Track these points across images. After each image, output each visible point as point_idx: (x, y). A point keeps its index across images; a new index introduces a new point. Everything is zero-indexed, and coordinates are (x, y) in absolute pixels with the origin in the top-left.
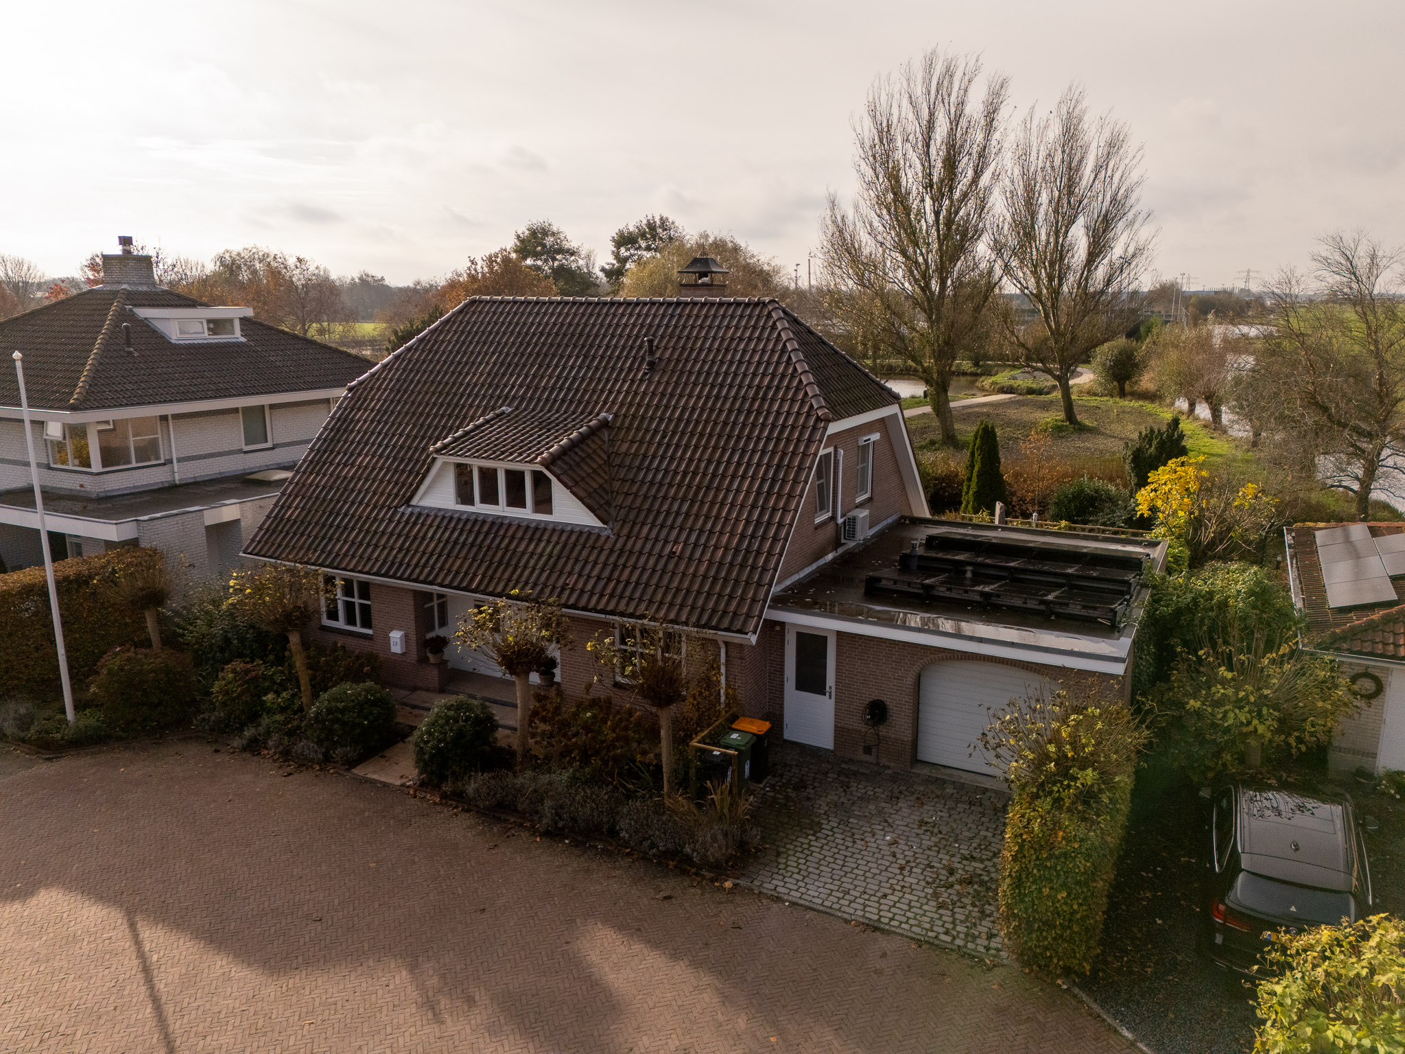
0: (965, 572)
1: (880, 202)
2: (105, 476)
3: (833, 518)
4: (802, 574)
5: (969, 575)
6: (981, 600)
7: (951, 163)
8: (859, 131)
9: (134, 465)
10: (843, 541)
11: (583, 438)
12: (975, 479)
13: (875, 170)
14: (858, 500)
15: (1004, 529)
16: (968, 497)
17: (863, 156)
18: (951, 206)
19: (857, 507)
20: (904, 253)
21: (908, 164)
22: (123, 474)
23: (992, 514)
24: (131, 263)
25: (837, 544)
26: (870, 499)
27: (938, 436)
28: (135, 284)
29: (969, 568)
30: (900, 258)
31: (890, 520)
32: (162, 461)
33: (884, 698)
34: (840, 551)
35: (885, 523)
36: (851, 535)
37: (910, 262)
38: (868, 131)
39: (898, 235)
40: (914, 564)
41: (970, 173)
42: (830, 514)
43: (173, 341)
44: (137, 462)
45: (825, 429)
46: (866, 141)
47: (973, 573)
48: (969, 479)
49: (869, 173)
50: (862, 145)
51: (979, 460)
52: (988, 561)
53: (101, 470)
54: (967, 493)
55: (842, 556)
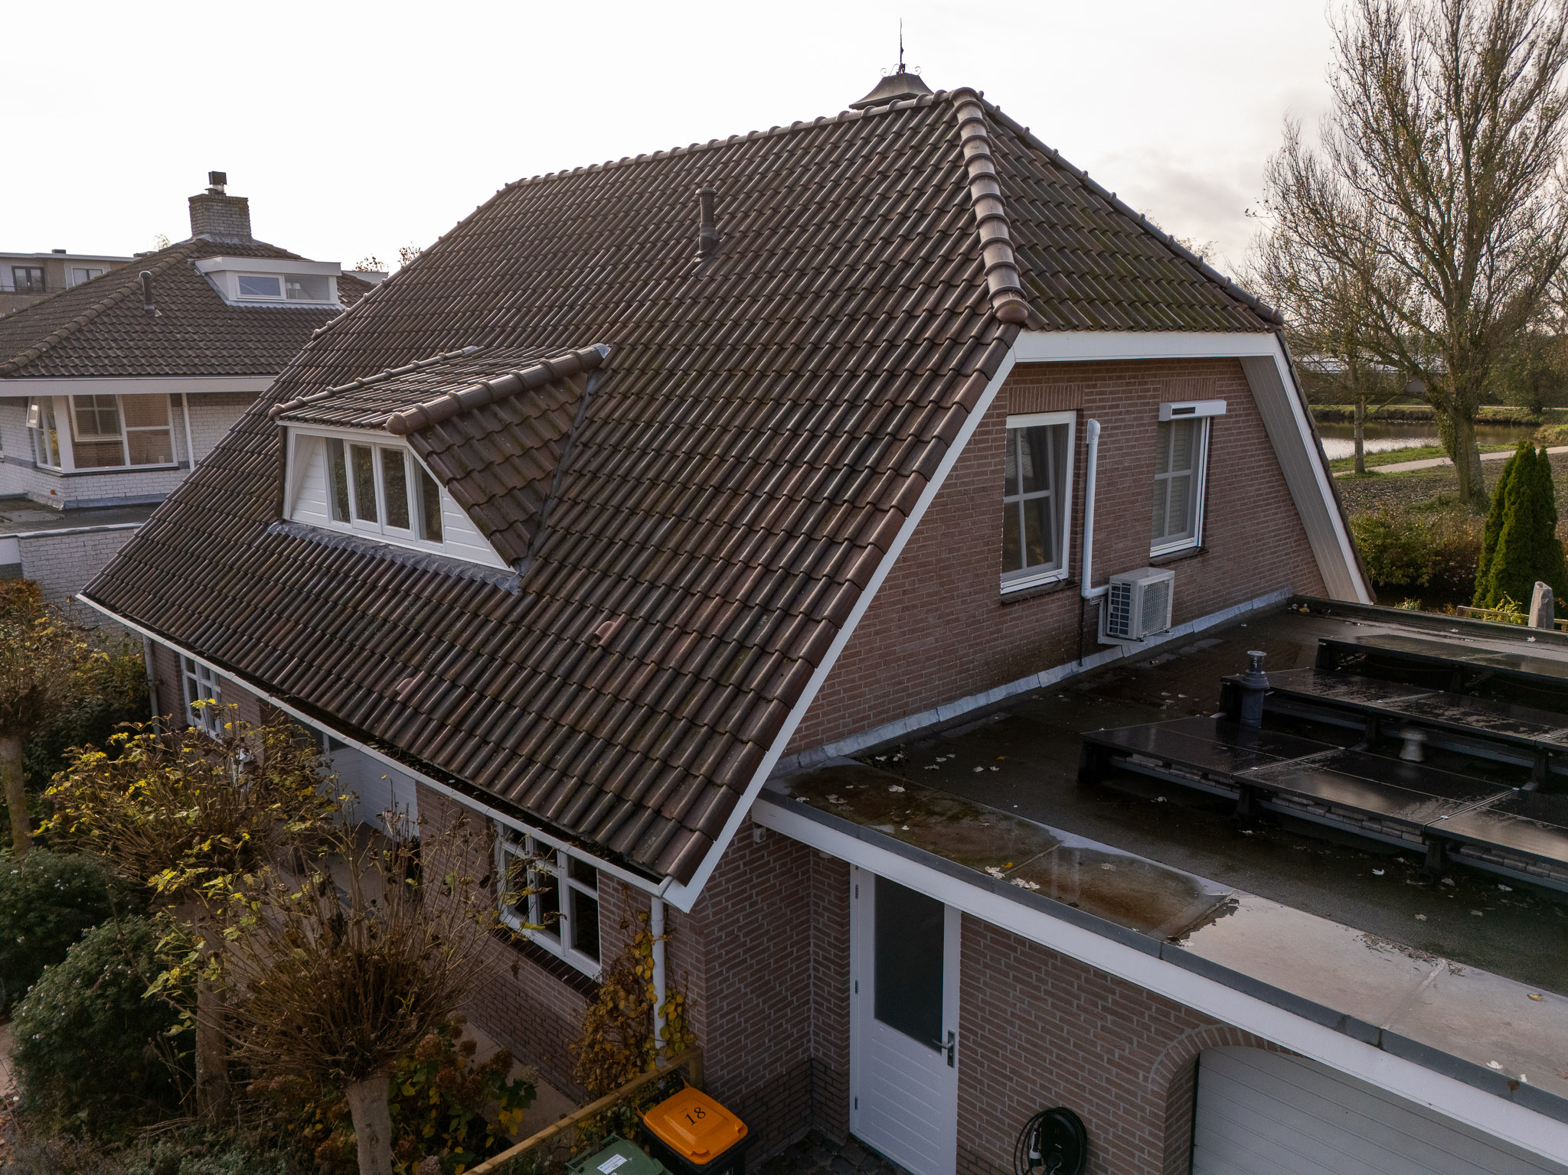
0: (1401, 743)
1: (1372, 129)
2: (78, 480)
3: (1073, 583)
4: (947, 713)
5: (1411, 753)
6: (1424, 849)
7: (1496, 58)
8: (1340, 26)
9: (128, 466)
10: (1102, 639)
11: (523, 389)
12: (1501, 546)
13: (1364, 85)
14: (1156, 551)
15: (1541, 638)
16: (1487, 577)
17: (1345, 65)
18: (1493, 131)
19: (1152, 565)
20: (1407, 206)
21: (1420, 72)
22: (108, 478)
23: (1525, 608)
24: (217, 207)
25: (1083, 642)
26: (1201, 552)
27: (1454, 492)
28: (220, 234)
29: (1413, 736)
30: (1403, 217)
31: (1258, 604)
32: (175, 464)
33: (1083, 1111)
34: (1091, 662)
35: (1244, 608)
36: (1120, 626)
37: (1418, 222)
38: (1356, 25)
39: (1399, 180)
40: (1253, 711)
41: (1530, 71)
42: (1063, 573)
43: (228, 303)
44: (132, 463)
45: (1005, 344)
46: (1351, 39)
47: (1424, 747)
48: (1491, 549)
49: (1354, 91)
50: (1345, 48)
51: (1512, 513)
52: (1475, 722)
53: (73, 470)
54: (1485, 573)
55: (1096, 674)
